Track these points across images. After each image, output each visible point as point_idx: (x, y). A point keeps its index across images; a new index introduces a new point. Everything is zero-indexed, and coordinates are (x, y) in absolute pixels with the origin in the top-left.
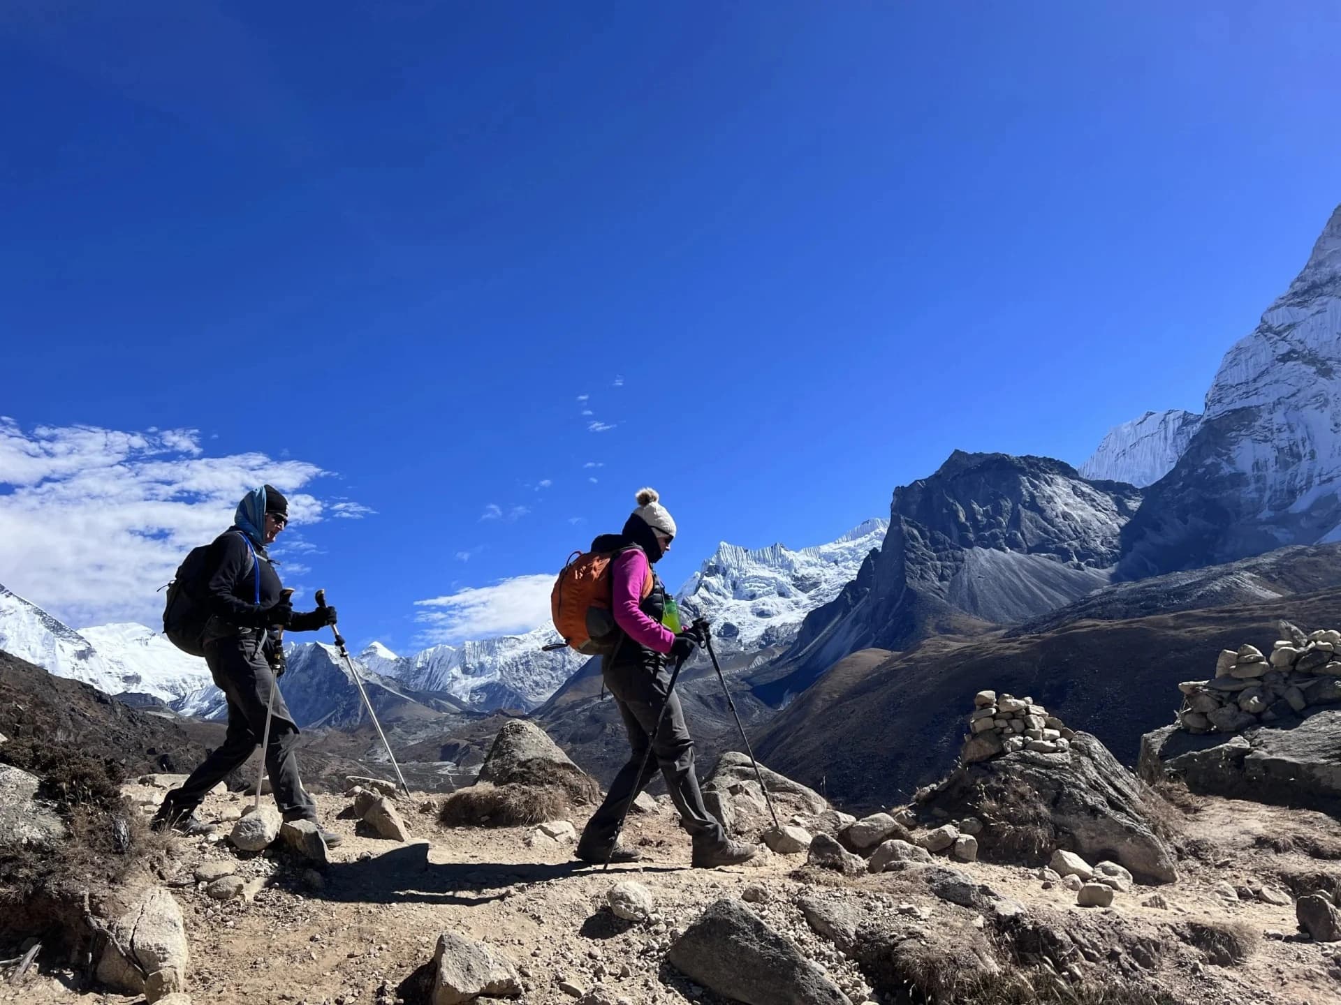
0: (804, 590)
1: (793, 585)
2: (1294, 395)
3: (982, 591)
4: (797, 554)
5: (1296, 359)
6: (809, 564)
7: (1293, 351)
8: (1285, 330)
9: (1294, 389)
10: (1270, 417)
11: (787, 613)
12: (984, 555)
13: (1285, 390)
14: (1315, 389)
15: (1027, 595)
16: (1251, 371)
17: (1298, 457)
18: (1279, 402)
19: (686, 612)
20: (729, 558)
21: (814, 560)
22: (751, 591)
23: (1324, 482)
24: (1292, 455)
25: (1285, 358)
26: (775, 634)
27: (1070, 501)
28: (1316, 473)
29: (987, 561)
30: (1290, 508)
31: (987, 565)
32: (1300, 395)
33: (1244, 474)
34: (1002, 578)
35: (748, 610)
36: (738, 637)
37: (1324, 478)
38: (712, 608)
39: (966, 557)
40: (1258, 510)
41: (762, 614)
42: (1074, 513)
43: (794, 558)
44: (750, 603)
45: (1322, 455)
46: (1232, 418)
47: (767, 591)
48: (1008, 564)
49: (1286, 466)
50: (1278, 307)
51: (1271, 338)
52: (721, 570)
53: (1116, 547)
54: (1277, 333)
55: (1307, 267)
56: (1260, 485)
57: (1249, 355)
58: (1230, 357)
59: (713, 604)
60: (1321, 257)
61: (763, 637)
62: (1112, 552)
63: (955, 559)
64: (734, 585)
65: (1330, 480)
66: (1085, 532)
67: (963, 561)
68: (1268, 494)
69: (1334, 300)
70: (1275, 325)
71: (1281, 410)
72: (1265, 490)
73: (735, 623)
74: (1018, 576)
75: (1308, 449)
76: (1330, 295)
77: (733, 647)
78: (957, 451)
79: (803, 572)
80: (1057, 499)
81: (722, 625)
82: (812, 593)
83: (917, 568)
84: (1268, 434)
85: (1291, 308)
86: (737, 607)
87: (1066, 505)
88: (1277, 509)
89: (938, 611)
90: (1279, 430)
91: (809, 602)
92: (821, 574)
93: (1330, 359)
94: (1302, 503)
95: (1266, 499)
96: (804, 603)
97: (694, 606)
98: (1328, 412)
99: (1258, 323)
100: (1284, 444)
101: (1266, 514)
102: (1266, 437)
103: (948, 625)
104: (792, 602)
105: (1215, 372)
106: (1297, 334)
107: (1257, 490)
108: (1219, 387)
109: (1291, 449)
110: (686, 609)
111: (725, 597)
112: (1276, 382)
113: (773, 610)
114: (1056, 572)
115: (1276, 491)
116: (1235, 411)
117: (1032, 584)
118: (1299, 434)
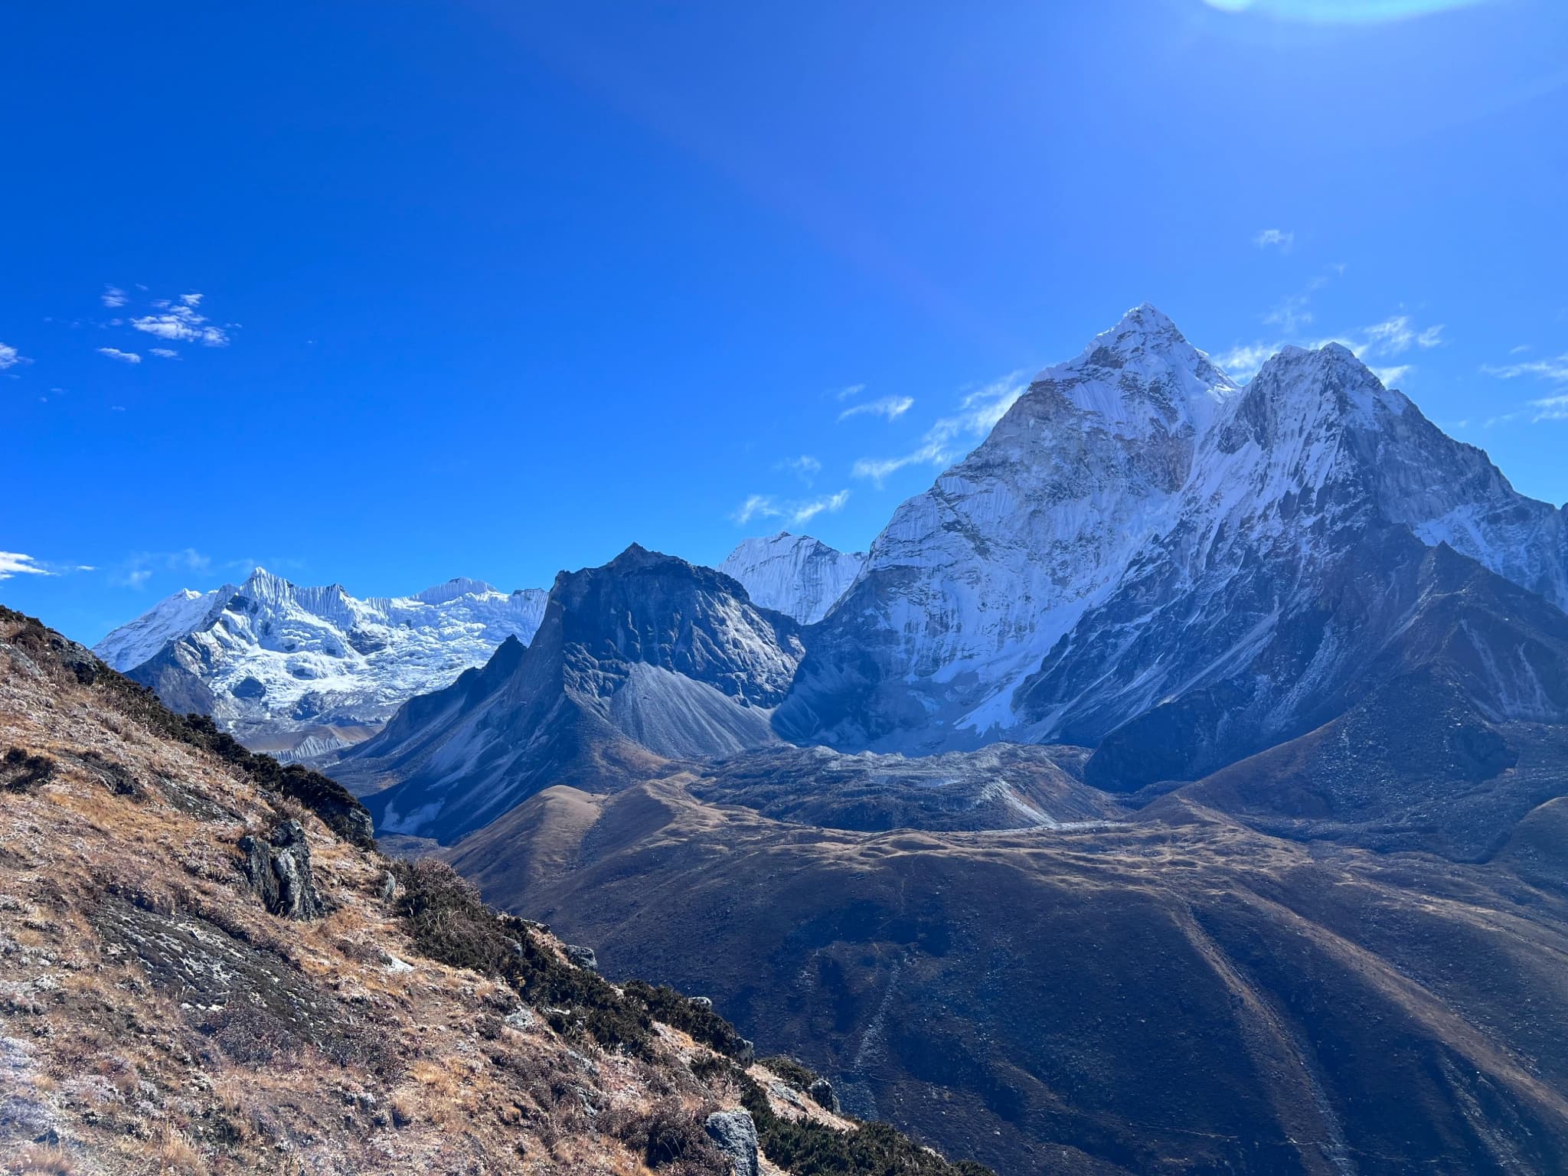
0: (363, 651)
1: (349, 642)
2: (951, 565)
3: (647, 715)
4: (359, 603)
5: (959, 531)
6: (373, 619)
7: (958, 522)
8: (954, 500)
9: (952, 560)
10: (928, 581)
11: (335, 676)
12: (650, 671)
13: (945, 559)
14: (971, 564)
15: (695, 727)
16: (918, 531)
17: (947, 627)
18: (937, 569)
19: (191, 653)
20: (265, 591)
21: (381, 615)
22: (290, 640)
23: (965, 657)
24: (941, 624)
25: (950, 527)
26: (319, 703)
27: (740, 627)
28: (959, 648)
29: (654, 679)
30: (932, 676)
31: (653, 685)
32: (957, 566)
33: (897, 632)
34: (670, 704)
35: (282, 664)
36: (264, 699)
37: (966, 654)
38: (229, 653)
39: (631, 671)
40: (904, 673)
41: (301, 673)
42: (743, 640)
43: (355, 608)
44: (285, 656)
45: (968, 629)
46: (896, 573)
47: (311, 645)
48: (675, 687)
49: (934, 633)
50: (952, 474)
51: (940, 503)
52: (250, 606)
53: (781, 687)
54: (948, 501)
55: (985, 444)
56: (909, 646)
57: (919, 514)
58: (903, 512)
59: (232, 648)
60: (998, 439)
61: (300, 704)
62: (777, 692)
63: (618, 671)
64: (266, 629)
65: (971, 657)
66: (753, 665)
67: (627, 674)
68: (915, 658)
69: (1000, 484)
70: (947, 492)
71: (939, 576)
72: (912, 653)
73: (261, 679)
74: (686, 703)
75: (955, 622)
76: (998, 477)
77: (255, 711)
78: (635, 545)
79: (365, 627)
80: (729, 623)
81: (242, 679)
82: (373, 656)
83: (576, 674)
84: (924, 598)
85: (963, 480)
86: (266, 658)
87: (737, 630)
88: (922, 674)
89: (605, 734)
90: (934, 596)
91: (368, 667)
92: (388, 634)
93: (988, 540)
94: (944, 675)
95: (913, 662)
96: (359, 668)
97: (203, 647)
98: (978, 588)
99: (932, 485)
100: (936, 611)
101: (911, 678)
102: (921, 600)
103: (617, 753)
104: (344, 663)
105: (887, 524)
106: (964, 507)
107: (907, 651)
108: (889, 539)
109: (941, 618)
110: (192, 649)
111: (250, 643)
112: (939, 548)
113: (319, 669)
114: (723, 705)
115: (922, 657)
116: (898, 568)
117: (701, 713)
118: (951, 605)
